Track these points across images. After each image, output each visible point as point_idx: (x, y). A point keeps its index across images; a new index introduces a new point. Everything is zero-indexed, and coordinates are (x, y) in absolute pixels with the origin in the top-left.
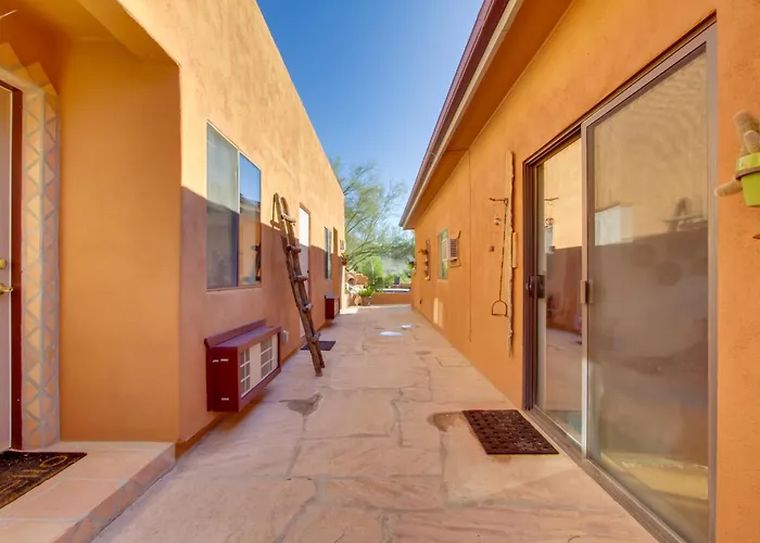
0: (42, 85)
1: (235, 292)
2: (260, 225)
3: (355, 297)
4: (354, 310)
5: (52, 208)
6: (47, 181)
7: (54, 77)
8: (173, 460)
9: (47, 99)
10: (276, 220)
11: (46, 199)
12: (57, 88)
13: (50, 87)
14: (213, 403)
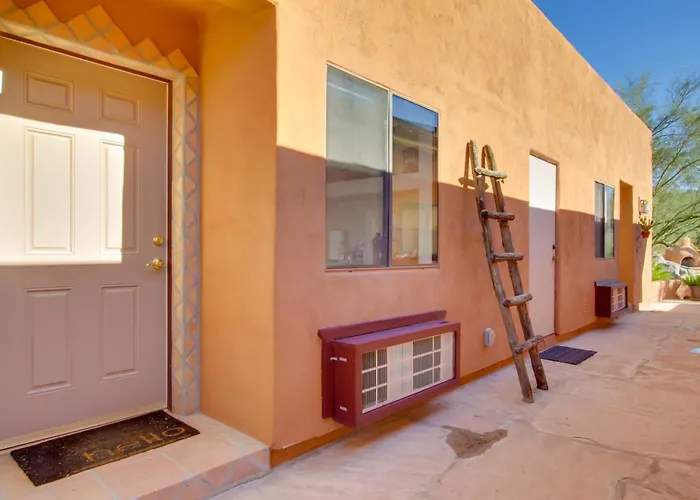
0: (181, 71)
1: (382, 274)
2: (436, 186)
3: (676, 286)
4: (669, 306)
5: (194, 186)
6: (188, 161)
7: (195, 60)
8: (267, 466)
9: (188, 83)
10: (471, 178)
11: (187, 178)
12: (198, 70)
13: (191, 71)
14: (330, 409)
